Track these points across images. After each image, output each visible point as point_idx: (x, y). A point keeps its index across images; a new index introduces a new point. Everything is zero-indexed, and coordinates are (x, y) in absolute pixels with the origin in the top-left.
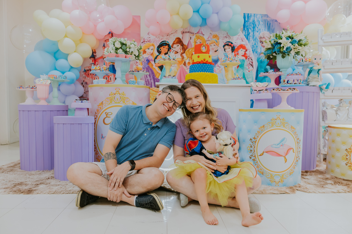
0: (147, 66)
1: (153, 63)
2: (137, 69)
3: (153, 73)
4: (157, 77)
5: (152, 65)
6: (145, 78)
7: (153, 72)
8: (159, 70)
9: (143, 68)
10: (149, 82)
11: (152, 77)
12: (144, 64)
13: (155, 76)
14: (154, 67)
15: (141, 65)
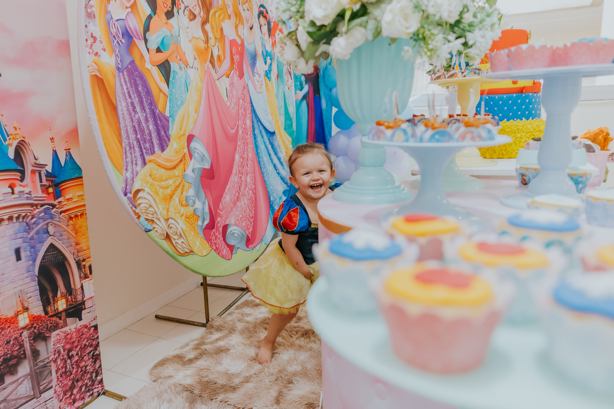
0: (127, 60)
1: (141, 44)
2: (99, 71)
3: (149, 93)
4: (160, 107)
5: (142, 56)
6: (130, 114)
7: (148, 89)
8: (161, 82)
9: (118, 69)
10: (142, 131)
11: (148, 110)
12: (117, 51)
13: (156, 107)
14: (148, 66)
15: (111, 56)
